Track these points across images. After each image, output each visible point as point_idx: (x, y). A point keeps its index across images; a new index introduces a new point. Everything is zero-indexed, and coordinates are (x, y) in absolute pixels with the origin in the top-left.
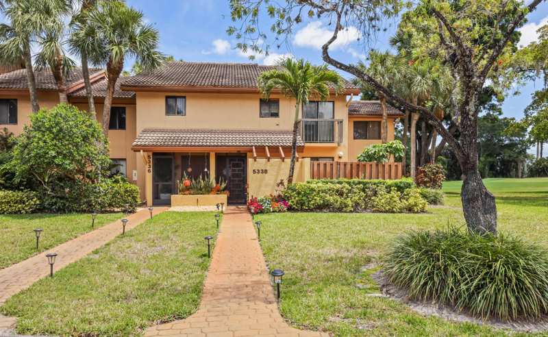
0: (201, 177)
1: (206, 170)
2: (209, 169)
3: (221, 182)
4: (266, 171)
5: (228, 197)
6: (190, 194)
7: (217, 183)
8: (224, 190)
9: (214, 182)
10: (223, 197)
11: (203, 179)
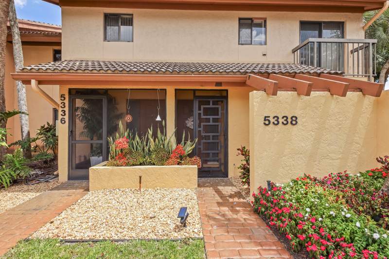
0: (151, 132)
1: (159, 119)
2: (164, 117)
3: (186, 139)
4: (294, 121)
5: (199, 169)
6: (127, 164)
7: (179, 141)
8: (190, 155)
9: (173, 140)
10: (191, 170)
11: (155, 136)
